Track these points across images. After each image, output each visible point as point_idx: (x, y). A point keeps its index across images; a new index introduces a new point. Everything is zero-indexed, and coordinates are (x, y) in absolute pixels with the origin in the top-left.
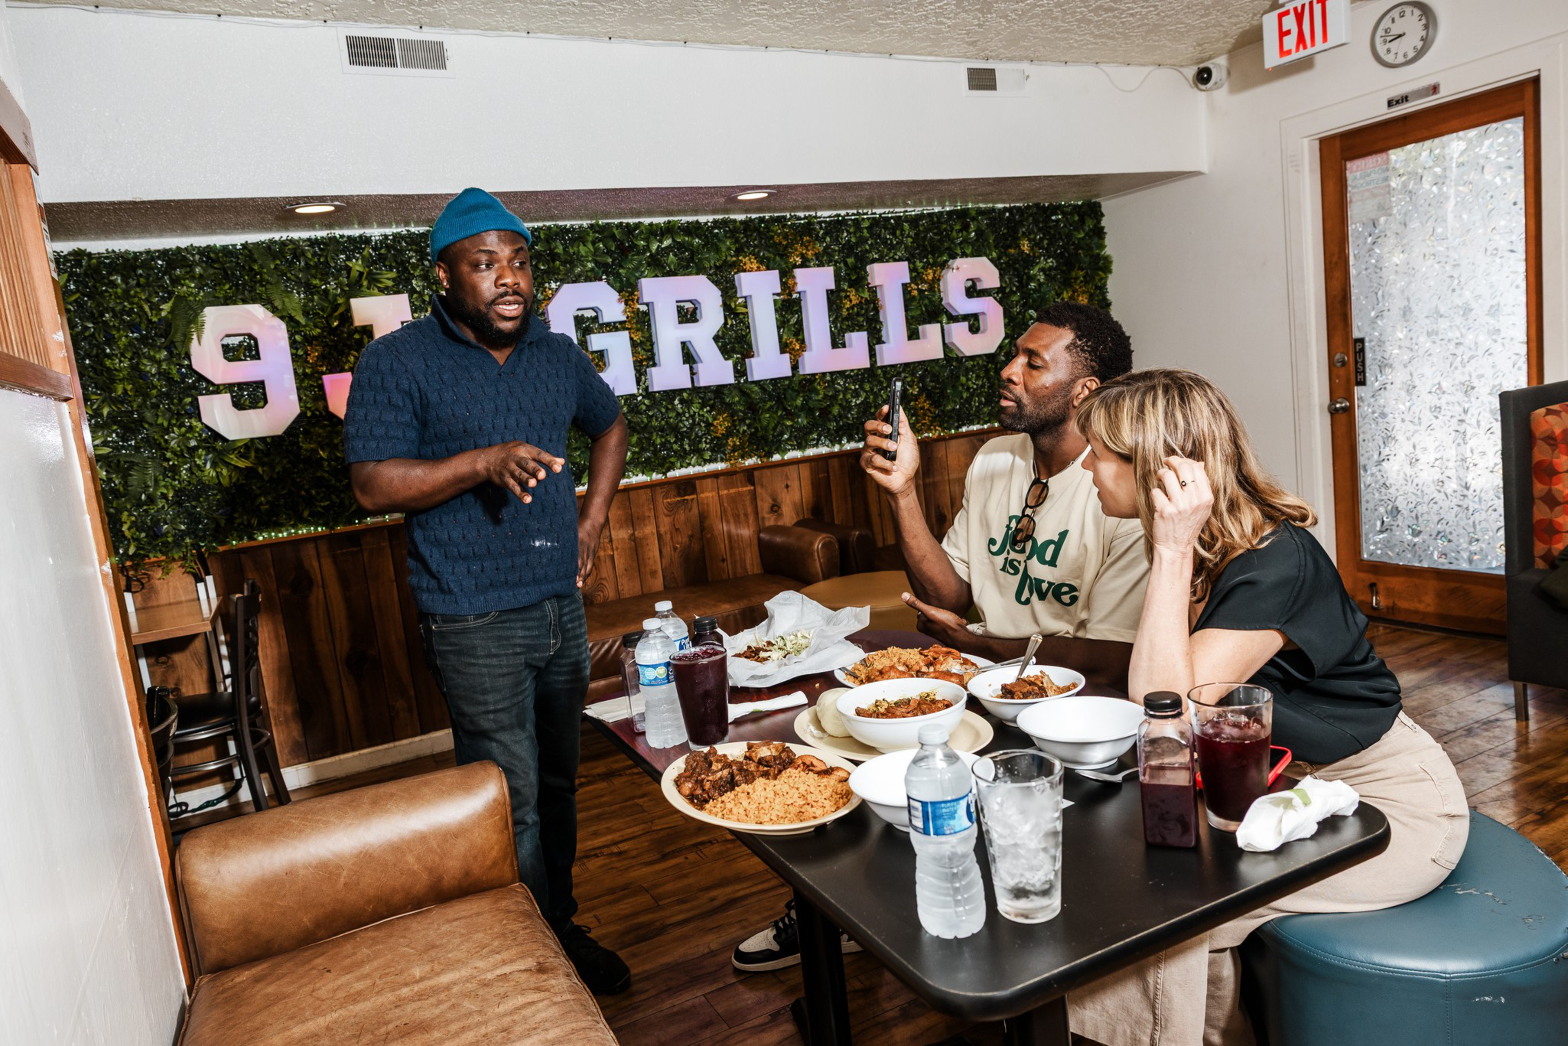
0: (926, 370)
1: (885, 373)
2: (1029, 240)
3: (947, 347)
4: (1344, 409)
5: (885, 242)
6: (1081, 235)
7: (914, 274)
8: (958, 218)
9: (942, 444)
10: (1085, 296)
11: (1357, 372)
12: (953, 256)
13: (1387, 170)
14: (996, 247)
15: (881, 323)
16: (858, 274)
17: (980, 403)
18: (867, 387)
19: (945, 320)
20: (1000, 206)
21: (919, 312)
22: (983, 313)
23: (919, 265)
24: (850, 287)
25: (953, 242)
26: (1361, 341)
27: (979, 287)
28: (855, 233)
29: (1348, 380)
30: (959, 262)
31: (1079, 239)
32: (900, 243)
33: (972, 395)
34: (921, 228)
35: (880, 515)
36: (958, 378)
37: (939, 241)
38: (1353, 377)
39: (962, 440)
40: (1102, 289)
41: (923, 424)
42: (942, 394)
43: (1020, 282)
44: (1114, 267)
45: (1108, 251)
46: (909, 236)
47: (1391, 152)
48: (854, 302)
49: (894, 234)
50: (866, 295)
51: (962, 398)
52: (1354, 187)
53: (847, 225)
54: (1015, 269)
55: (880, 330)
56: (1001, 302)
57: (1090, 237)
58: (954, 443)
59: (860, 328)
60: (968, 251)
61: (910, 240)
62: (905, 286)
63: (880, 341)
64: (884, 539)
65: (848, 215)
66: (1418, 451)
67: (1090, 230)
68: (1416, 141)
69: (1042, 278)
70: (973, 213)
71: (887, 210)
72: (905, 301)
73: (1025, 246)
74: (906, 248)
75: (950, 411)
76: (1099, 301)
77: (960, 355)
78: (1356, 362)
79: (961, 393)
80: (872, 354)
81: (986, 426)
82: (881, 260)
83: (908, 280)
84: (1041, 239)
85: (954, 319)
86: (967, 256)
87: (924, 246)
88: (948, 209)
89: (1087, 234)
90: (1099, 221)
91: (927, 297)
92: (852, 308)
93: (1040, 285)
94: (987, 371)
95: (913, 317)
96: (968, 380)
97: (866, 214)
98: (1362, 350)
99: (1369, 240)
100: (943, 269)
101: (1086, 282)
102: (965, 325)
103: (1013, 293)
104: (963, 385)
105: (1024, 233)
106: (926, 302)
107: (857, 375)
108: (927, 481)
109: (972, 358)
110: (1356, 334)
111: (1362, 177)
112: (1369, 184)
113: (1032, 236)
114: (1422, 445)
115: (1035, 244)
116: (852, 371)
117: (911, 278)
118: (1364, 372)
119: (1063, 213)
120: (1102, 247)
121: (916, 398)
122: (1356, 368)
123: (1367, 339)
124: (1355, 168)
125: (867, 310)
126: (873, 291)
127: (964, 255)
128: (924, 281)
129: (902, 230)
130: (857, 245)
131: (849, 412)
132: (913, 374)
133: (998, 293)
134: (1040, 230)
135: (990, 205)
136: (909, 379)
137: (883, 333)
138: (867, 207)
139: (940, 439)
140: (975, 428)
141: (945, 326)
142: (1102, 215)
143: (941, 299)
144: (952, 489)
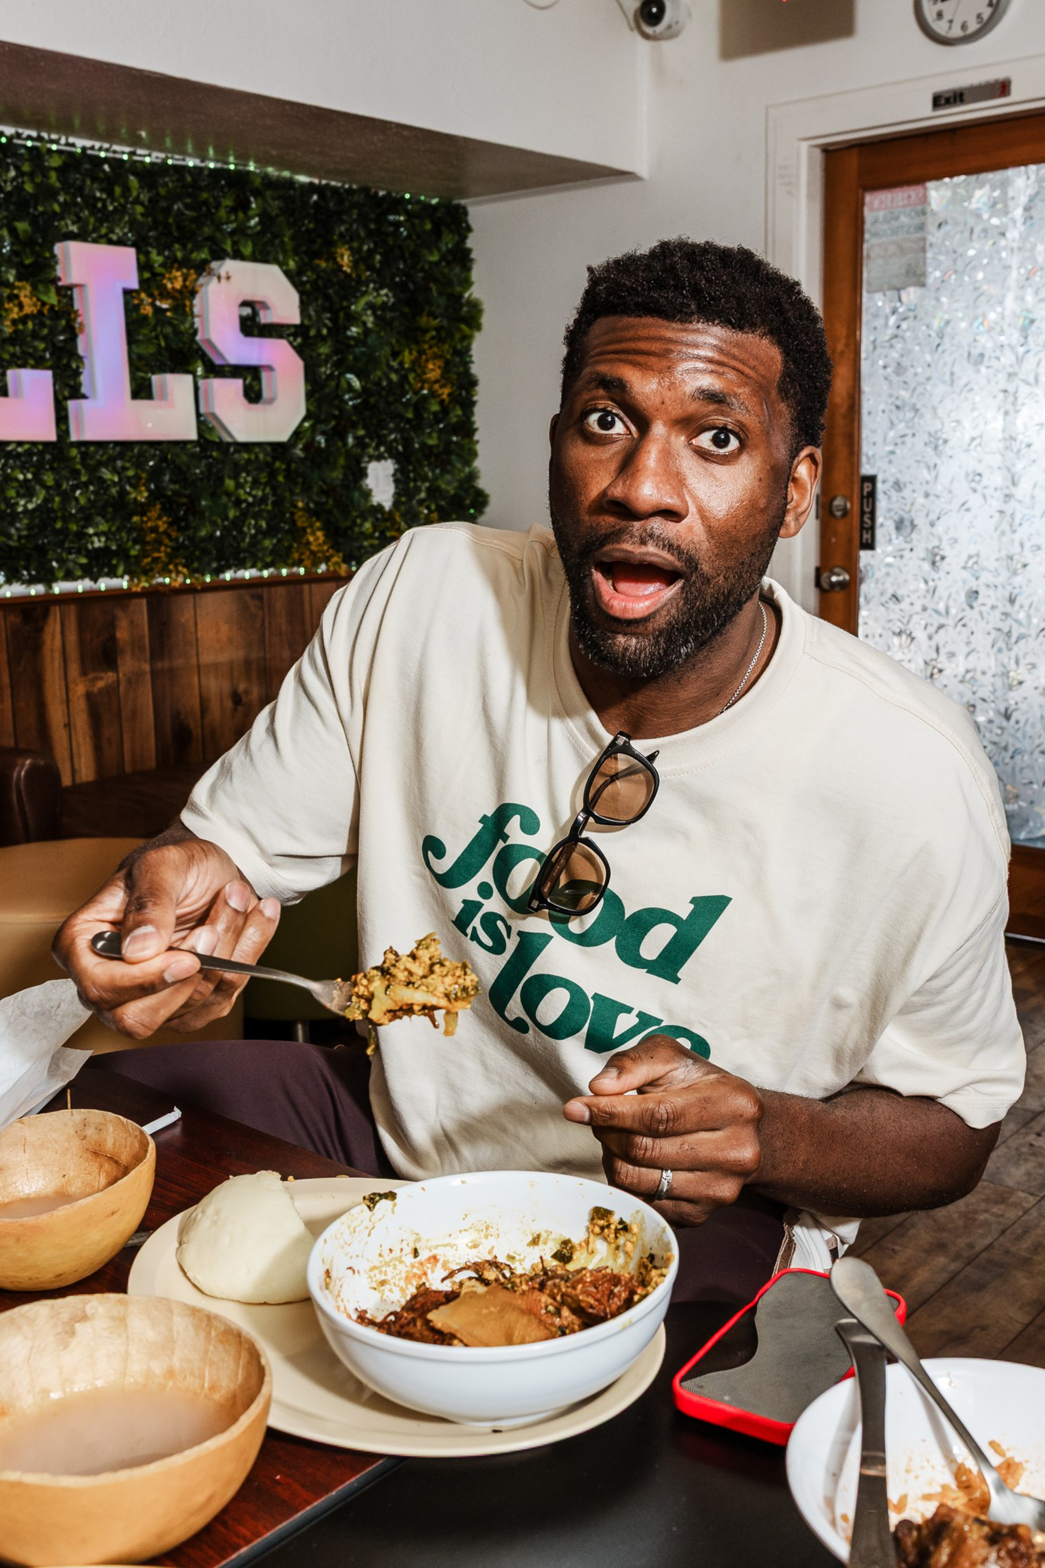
0: (164, 459)
1: (84, 456)
2: (351, 249)
3: (203, 422)
4: (842, 585)
5: (91, 202)
6: (435, 258)
7: (147, 275)
8: (230, 185)
9: (188, 600)
10: (440, 363)
11: (862, 528)
12: (219, 255)
13: (924, 213)
14: (296, 252)
15: (80, 359)
16: (38, 255)
17: (257, 527)
18: (49, 479)
19: (200, 371)
20: (303, 179)
21: (152, 350)
22: (269, 368)
23: (157, 259)
24: (19, 277)
25: (218, 228)
26: (872, 479)
27: (265, 318)
28: (31, 175)
29: (850, 540)
30: (229, 266)
31: (431, 263)
32: (121, 210)
33: (244, 515)
34: (162, 191)
35: (68, 725)
36: (220, 480)
37: (194, 220)
38: (856, 536)
39: (225, 595)
40: (463, 355)
41: (156, 560)
42: (192, 507)
43: (334, 320)
44: (485, 320)
45: (475, 292)
46: (137, 201)
47: (931, 185)
48: (28, 310)
49: (110, 193)
50: (53, 299)
51: (226, 518)
52: (875, 234)
53: (15, 155)
54: (327, 297)
55: (77, 373)
56: (300, 350)
57: (449, 263)
58: (209, 599)
59: (39, 363)
60: (248, 250)
61: (139, 209)
62: (127, 293)
63: (77, 394)
64: (74, 772)
65: (18, 136)
66: (942, 657)
67: (449, 251)
68: (968, 172)
69: (370, 320)
70: (258, 181)
71: (97, 145)
72: (128, 324)
73: (345, 259)
74: (133, 224)
75: (203, 540)
76: (459, 374)
77: (228, 439)
78: (862, 513)
79: (226, 508)
80: (62, 418)
81: (266, 573)
82: (82, 236)
83: (134, 284)
84: (371, 253)
85: (216, 370)
86: (243, 258)
87: (167, 225)
88: (212, 165)
89: (443, 258)
90: (464, 238)
91: (169, 322)
92: (24, 320)
93: (367, 332)
94: (273, 474)
95: (140, 357)
96: (239, 486)
97: (57, 142)
98: (872, 495)
99: (892, 320)
100: (199, 275)
101: (440, 340)
102: (237, 385)
103: (320, 337)
104: (228, 494)
105: (341, 235)
106: (168, 330)
107: (29, 453)
108: (159, 665)
109: (247, 447)
110: (866, 470)
111: (886, 221)
112: (895, 232)
113: (355, 245)
114: (949, 648)
115: (359, 260)
116: (20, 444)
117: (142, 281)
118: (872, 529)
119: (407, 213)
120: (467, 283)
121: (143, 509)
122: (862, 522)
123: (880, 479)
124: (876, 204)
125: (53, 332)
126: (66, 292)
127: (238, 255)
128: (165, 294)
129: (127, 189)
130: (35, 198)
131: (12, 524)
132: (139, 464)
133: (295, 335)
134: (370, 234)
135: (286, 174)
136: (131, 473)
137: (83, 378)
138: (58, 130)
139: (185, 590)
140: (247, 574)
141: (201, 383)
142: (469, 229)
143: (195, 332)
144: (204, 682)
